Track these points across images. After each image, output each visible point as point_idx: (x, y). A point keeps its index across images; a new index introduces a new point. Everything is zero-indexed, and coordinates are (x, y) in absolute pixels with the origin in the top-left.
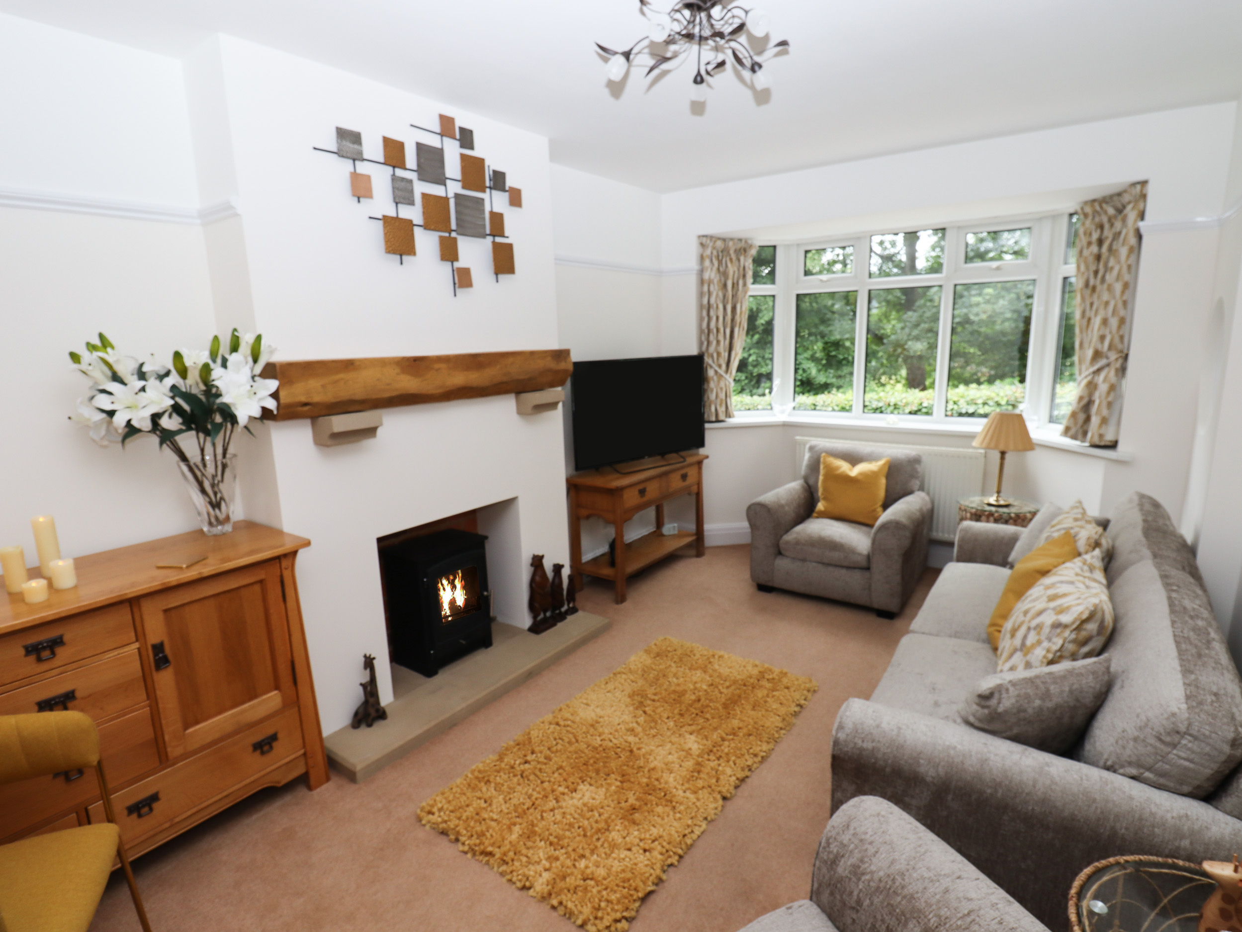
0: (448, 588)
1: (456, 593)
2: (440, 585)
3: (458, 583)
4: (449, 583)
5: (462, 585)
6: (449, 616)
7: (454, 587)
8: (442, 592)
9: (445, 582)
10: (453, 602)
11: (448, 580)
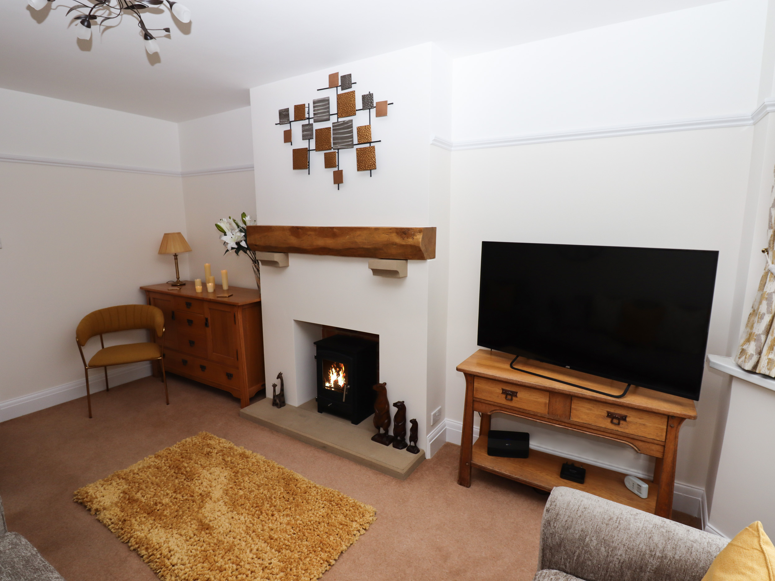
0: (335, 374)
1: (339, 378)
2: (331, 371)
3: (341, 373)
4: (336, 371)
5: (343, 375)
6: (333, 388)
7: (338, 375)
8: (331, 374)
9: (333, 369)
10: (336, 382)
11: (336, 370)
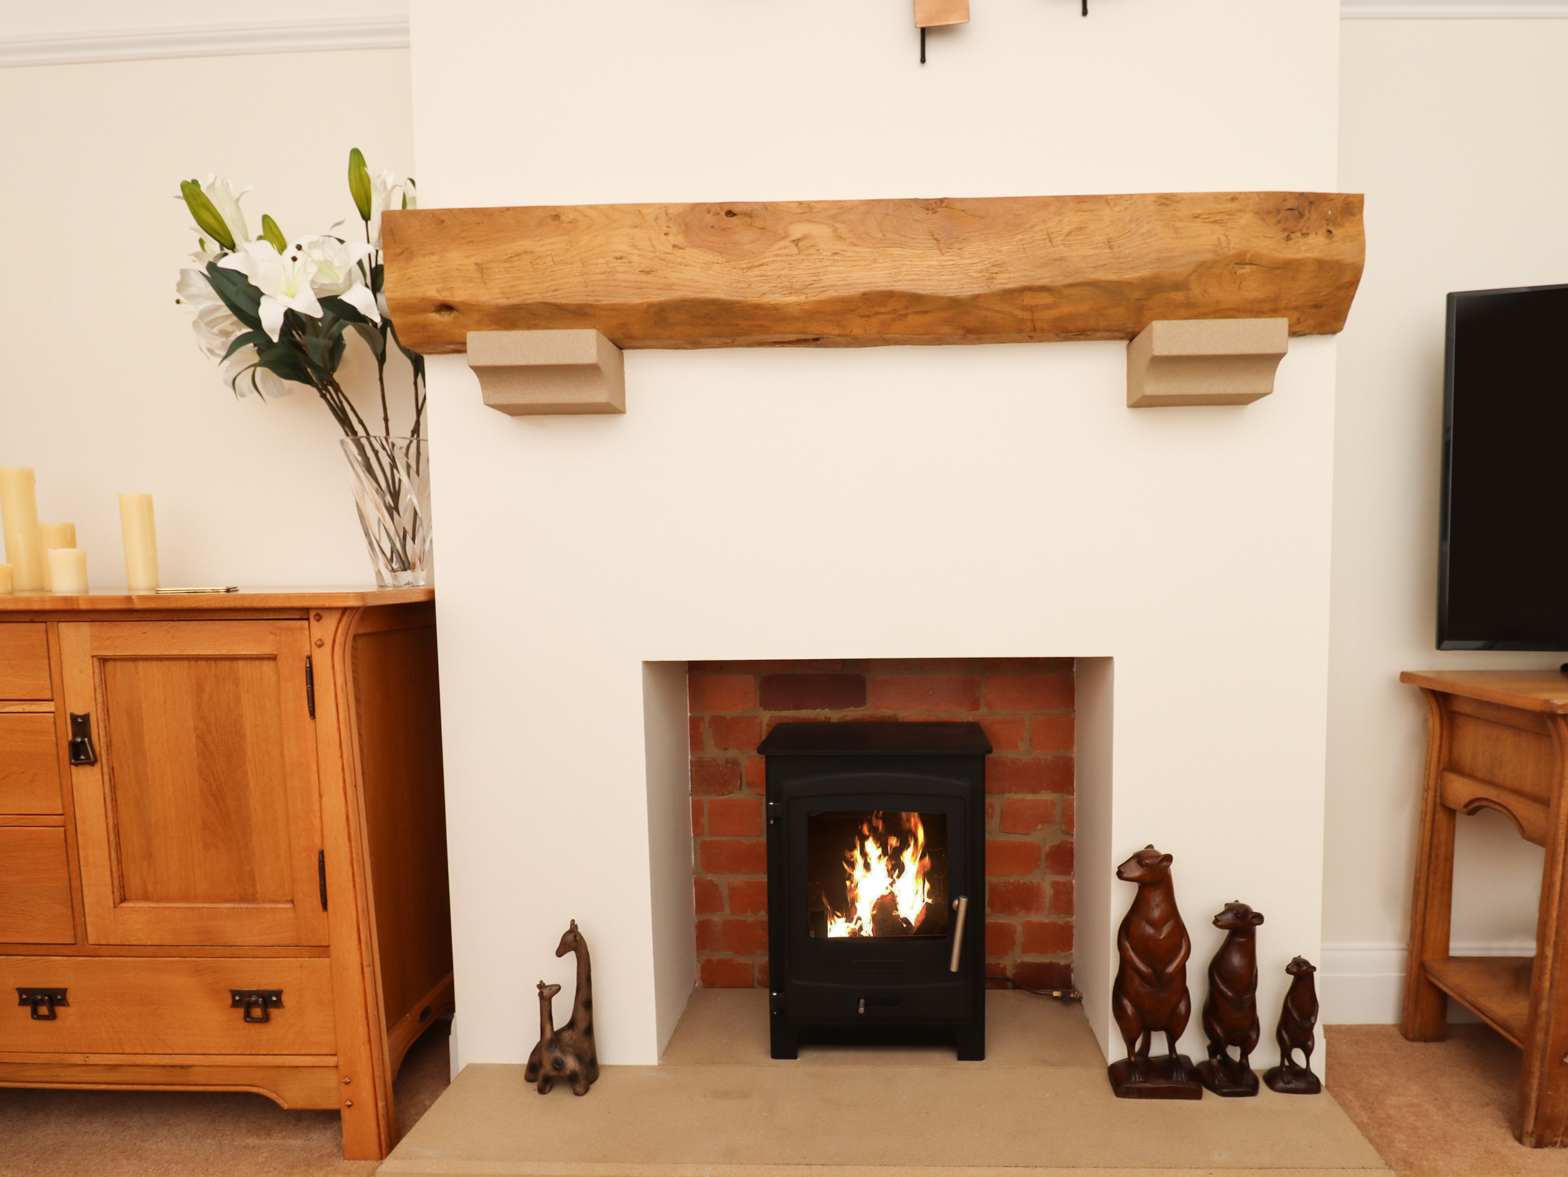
0: (880, 866)
1: (900, 883)
2: (857, 853)
3: (909, 858)
4: (885, 853)
5: (922, 867)
7: (896, 867)
8: (859, 872)
9: (871, 846)
10: (886, 907)
11: (883, 844)
